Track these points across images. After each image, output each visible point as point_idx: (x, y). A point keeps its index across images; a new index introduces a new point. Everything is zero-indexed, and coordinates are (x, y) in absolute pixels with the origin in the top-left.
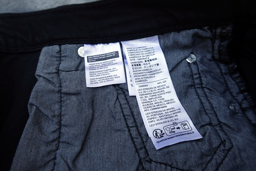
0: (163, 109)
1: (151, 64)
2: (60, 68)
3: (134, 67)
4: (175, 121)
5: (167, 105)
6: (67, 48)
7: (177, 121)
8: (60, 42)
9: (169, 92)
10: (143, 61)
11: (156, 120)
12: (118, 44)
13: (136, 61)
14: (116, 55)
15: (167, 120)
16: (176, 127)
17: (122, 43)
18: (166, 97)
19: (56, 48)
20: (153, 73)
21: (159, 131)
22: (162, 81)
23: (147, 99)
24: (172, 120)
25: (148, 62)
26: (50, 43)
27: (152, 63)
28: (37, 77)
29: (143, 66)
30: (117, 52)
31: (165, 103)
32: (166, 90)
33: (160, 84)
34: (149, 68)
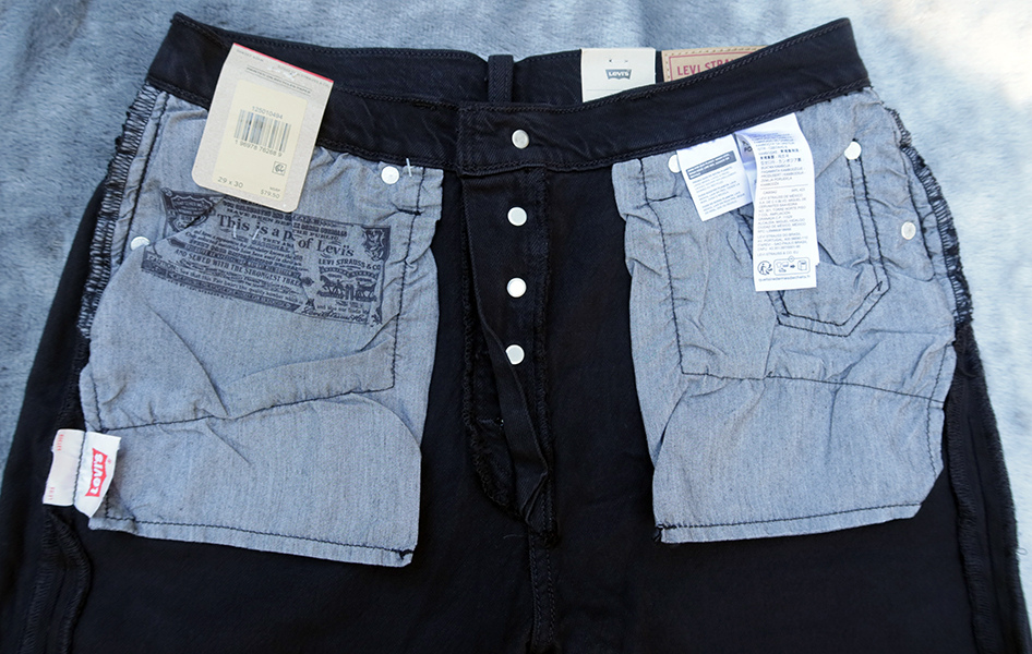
0: (785, 232)
1: (790, 157)
2: (649, 197)
3: (764, 160)
4: (793, 254)
5: (793, 228)
6: (651, 162)
7: (795, 256)
8: (641, 153)
9: (802, 208)
10: (779, 150)
11: (768, 247)
12: (730, 137)
13: (767, 150)
14: (732, 158)
15: (783, 251)
16: (791, 264)
17: (737, 133)
18: (796, 214)
19: (635, 163)
20: (790, 172)
21: (767, 265)
22: (799, 188)
23: (769, 213)
24: (790, 253)
25: (784, 153)
26: (626, 156)
27: (792, 155)
28: (624, 218)
29: (776, 159)
30: (732, 153)
31: (791, 223)
32: (800, 204)
33: (795, 193)
34: (787, 163)
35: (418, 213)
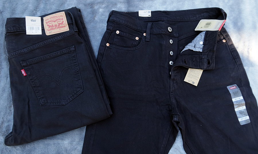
35: (194, 47)
